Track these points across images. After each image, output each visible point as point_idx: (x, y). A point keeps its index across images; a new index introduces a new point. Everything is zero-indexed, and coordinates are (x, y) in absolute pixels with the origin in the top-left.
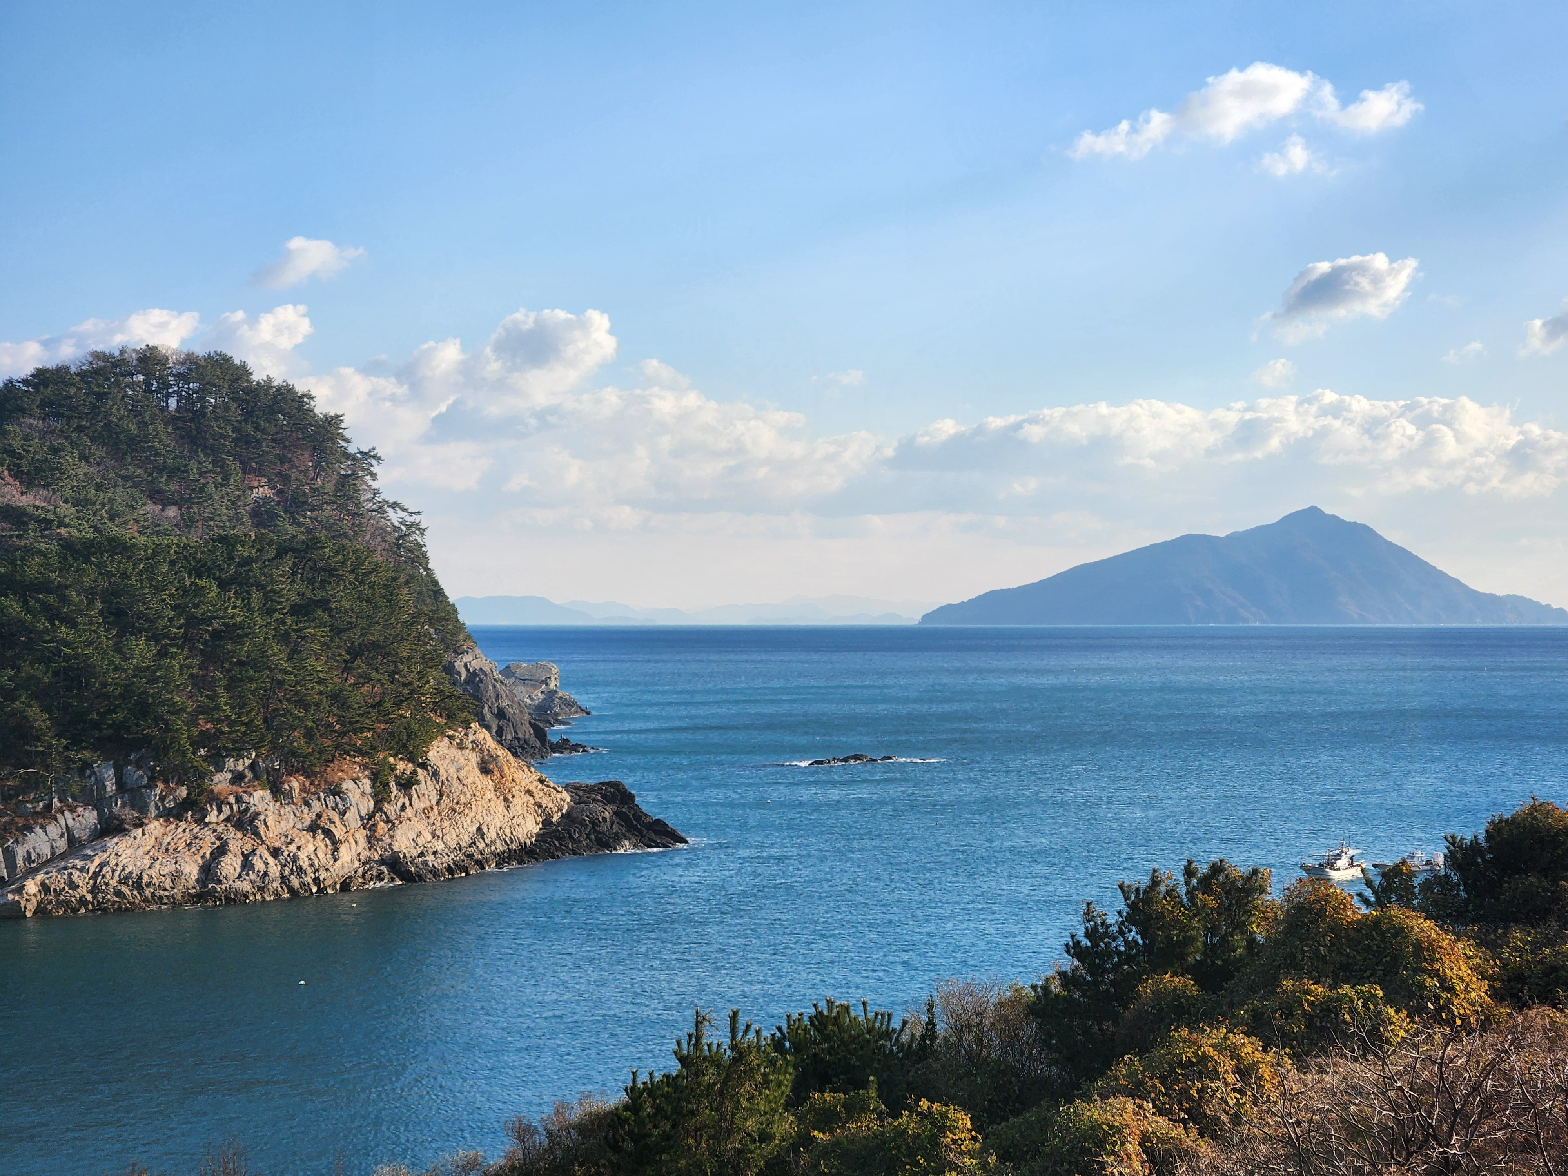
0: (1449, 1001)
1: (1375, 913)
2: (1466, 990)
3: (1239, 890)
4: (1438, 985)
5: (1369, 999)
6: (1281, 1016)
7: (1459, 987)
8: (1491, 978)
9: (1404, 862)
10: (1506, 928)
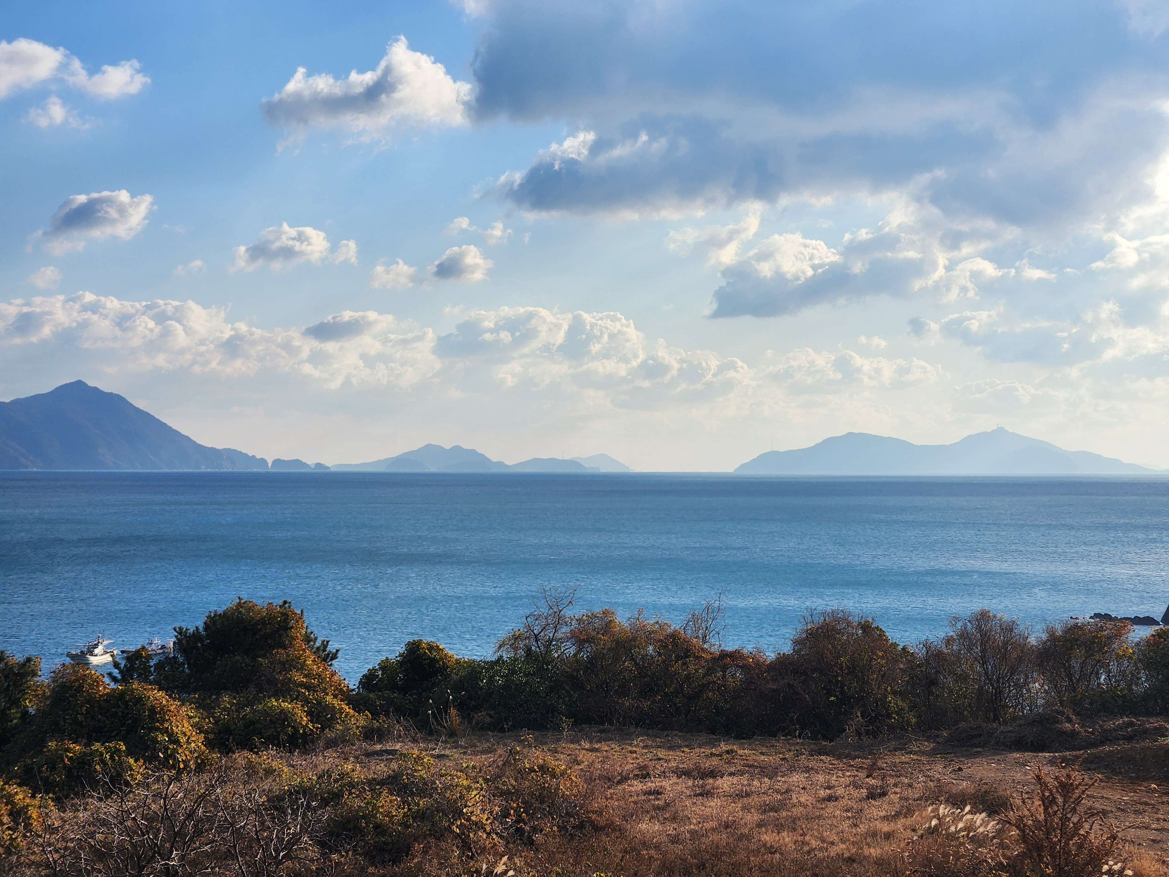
0: (175, 751)
1: (120, 688)
2: (188, 742)
3: (15, 674)
4: (167, 739)
5: (114, 753)
6: (47, 769)
7: (183, 740)
8: (206, 732)
9: (143, 648)
10: (218, 695)
